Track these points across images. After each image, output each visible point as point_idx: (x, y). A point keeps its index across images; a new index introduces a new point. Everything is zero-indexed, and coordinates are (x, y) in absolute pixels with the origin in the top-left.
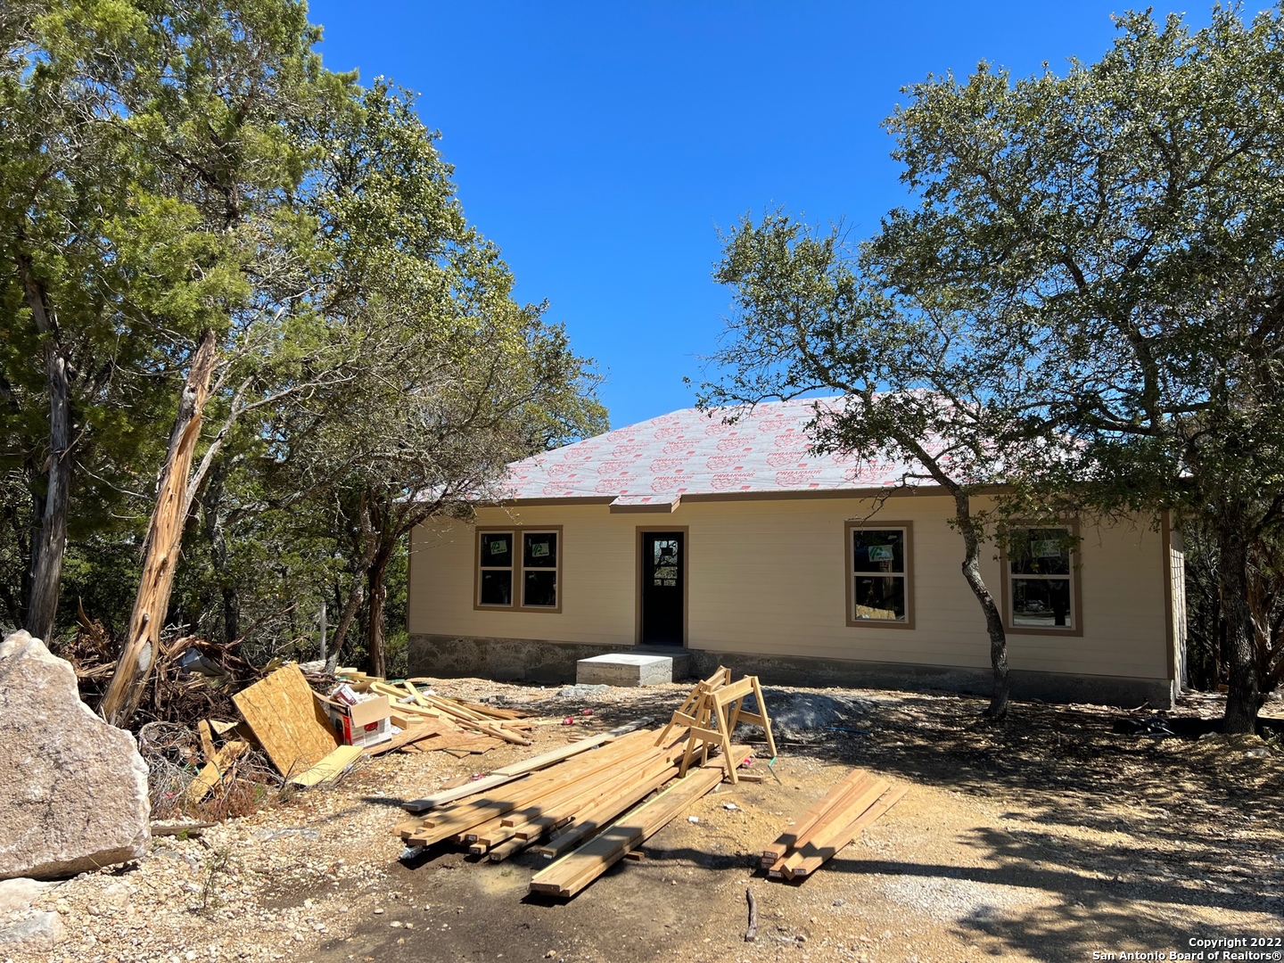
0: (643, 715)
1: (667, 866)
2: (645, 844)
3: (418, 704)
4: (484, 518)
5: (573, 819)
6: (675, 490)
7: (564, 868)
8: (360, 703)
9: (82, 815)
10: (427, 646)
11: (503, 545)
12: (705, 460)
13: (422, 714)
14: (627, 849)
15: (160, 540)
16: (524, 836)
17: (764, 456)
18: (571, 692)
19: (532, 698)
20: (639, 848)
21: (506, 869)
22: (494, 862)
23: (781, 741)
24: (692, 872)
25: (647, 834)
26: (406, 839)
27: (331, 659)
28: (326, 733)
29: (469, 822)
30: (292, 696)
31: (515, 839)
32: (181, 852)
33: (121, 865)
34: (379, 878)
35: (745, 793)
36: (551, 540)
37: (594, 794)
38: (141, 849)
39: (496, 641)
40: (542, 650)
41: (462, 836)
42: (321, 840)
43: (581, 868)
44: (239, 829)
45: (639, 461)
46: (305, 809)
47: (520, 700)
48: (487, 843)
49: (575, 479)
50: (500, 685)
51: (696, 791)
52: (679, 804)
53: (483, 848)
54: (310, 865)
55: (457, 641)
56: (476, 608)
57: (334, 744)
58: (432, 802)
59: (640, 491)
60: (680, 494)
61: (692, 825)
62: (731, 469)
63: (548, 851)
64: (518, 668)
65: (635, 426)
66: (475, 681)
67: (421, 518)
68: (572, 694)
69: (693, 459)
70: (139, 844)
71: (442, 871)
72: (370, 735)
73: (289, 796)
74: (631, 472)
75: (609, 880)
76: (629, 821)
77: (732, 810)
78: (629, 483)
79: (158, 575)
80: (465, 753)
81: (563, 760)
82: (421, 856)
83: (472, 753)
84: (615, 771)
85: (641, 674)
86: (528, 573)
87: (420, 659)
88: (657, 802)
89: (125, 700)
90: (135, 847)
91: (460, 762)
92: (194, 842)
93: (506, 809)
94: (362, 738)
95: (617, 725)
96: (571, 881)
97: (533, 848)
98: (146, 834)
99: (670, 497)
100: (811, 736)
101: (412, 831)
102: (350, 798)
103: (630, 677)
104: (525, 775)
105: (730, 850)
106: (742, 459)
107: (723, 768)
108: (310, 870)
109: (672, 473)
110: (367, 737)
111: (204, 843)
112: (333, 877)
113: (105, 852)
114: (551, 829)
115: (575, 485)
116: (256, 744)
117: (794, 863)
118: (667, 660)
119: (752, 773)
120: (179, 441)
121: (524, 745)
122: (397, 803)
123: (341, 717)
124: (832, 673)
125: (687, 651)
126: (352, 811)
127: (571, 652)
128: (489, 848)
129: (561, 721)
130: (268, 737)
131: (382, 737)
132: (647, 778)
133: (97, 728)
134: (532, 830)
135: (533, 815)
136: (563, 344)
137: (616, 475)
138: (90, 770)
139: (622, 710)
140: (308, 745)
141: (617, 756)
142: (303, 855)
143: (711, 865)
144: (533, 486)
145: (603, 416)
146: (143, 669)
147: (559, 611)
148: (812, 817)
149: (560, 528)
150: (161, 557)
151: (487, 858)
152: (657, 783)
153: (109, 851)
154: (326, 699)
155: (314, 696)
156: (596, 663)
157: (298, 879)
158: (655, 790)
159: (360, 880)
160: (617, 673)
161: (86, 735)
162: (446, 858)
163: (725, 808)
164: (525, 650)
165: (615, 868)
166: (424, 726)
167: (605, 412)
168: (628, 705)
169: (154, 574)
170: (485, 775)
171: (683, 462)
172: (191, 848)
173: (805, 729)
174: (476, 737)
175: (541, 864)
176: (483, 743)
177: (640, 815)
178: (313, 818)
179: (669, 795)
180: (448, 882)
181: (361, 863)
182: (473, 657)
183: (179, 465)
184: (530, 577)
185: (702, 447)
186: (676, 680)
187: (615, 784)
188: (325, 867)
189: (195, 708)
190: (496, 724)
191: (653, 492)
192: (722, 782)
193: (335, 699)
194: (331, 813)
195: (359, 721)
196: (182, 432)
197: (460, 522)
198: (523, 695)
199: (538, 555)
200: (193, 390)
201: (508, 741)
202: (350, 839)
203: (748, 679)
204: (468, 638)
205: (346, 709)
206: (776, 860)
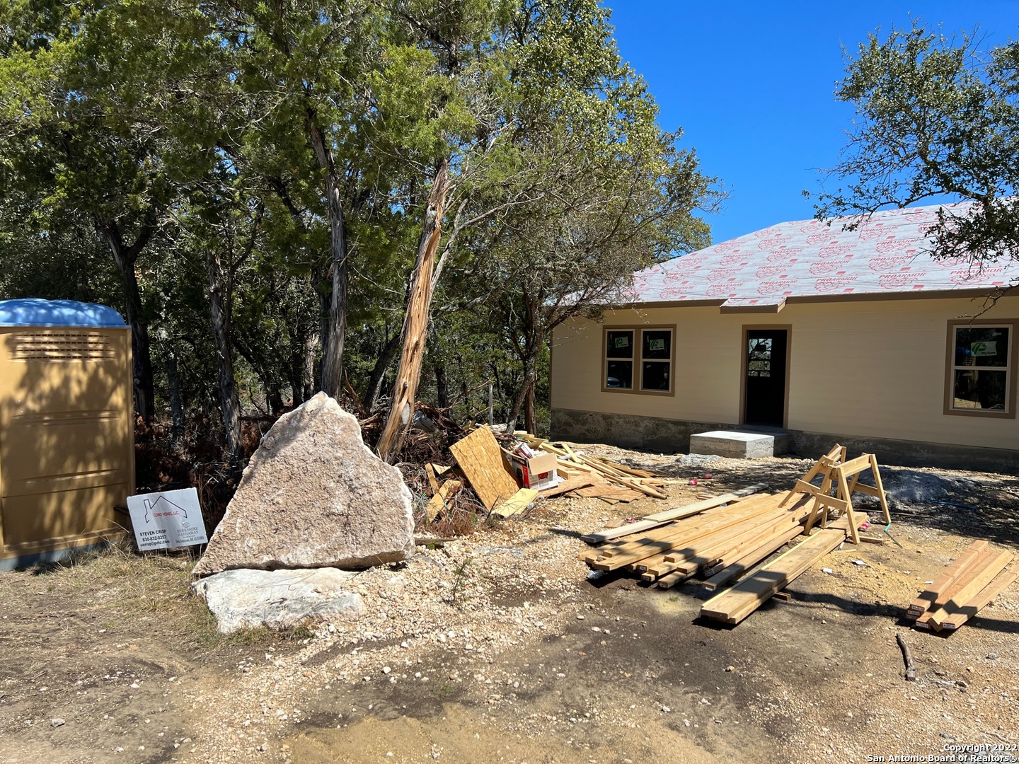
0: (758, 481)
1: (813, 607)
2: (788, 587)
3: (574, 461)
4: (612, 319)
5: (721, 561)
6: (781, 293)
7: (727, 600)
8: (534, 457)
9: (369, 526)
10: (564, 418)
11: (625, 341)
12: (808, 266)
13: (578, 469)
14: (775, 590)
15: (413, 327)
16: (684, 571)
17: (866, 262)
18: (689, 460)
19: (656, 463)
20: (783, 590)
21: (674, 595)
22: (662, 589)
23: (893, 510)
24: (838, 615)
25: (790, 578)
26: (590, 563)
27: (511, 423)
28: (511, 478)
29: (639, 556)
30: (487, 449)
31: (676, 572)
32: (433, 558)
33: (394, 564)
34: (575, 591)
35: (868, 552)
36: (666, 336)
37: (736, 542)
38: (409, 554)
39: (619, 416)
40: (657, 425)
41: (635, 565)
42: (526, 559)
43: (743, 602)
44: (464, 544)
45: (745, 269)
46: (508, 533)
47: (646, 463)
48: (656, 573)
49: (687, 285)
50: (624, 451)
51: (825, 547)
52: (813, 556)
53: (653, 576)
54: (521, 576)
55: (588, 415)
56: (603, 390)
57: (517, 487)
58: (603, 537)
59: (747, 294)
60: (785, 297)
61: (827, 575)
62: (834, 273)
63: (709, 585)
64: (637, 439)
65: (739, 238)
66: (604, 446)
67: (563, 318)
68: (689, 461)
69: (796, 266)
70: (408, 550)
71: (621, 592)
72: (542, 482)
73: (494, 523)
74: (738, 278)
75: (763, 613)
76: (773, 566)
77: (861, 566)
78: (737, 287)
79: (413, 353)
80: (616, 501)
81: (698, 513)
82: (603, 578)
83: (621, 501)
84: (749, 526)
85: (748, 449)
86: (645, 364)
87: (559, 427)
88: (793, 554)
89: (393, 445)
90: (406, 552)
91: (613, 507)
92: (440, 551)
93: (666, 549)
94: (537, 483)
95: (737, 489)
96: (736, 611)
97: (691, 581)
98: (412, 543)
99: (777, 299)
100: (921, 509)
101: (595, 558)
102: (539, 529)
103: (738, 451)
104: (671, 522)
105: (871, 600)
106: (846, 264)
107: (845, 530)
108: (522, 580)
109: (777, 278)
110: (540, 483)
111: (445, 552)
112: (541, 588)
113: (385, 553)
114: (704, 567)
115: (688, 290)
116: (467, 484)
117: (940, 617)
118: (770, 438)
119: (870, 535)
120: (425, 250)
121: (661, 498)
122: (576, 535)
123: (521, 467)
124: (926, 455)
125: (786, 431)
126: (543, 538)
127: (682, 428)
128: (657, 578)
129: (687, 482)
130: (474, 479)
131: (551, 484)
132: (778, 533)
133: (376, 464)
134: (690, 566)
135: (689, 555)
136: (693, 166)
137: (725, 281)
138: (373, 494)
139: (737, 477)
140: (500, 486)
141: (748, 513)
142: (515, 568)
143: (853, 610)
144: (651, 292)
145: (706, 231)
146: (405, 423)
147: (673, 395)
148: (947, 579)
149: (674, 326)
150: (415, 339)
151: (655, 585)
152: (787, 537)
153: (388, 553)
154: (511, 453)
155: (501, 450)
156: (707, 438)
157: (515, 586)
158: (787, 544)
159: (561, 592)
160: (725, 446)
161: (369, 469)
162: (622, 581)
163: (854, 563)
164: (643, 425)
165: (767, 605)
166: (580, 478)
167: (708, 229)
168: (741, 473)
169: (410, 352)
170: (637, 519)
171: (787, 268)
172: (437, 555)
173: (914, 501)
174: (621, 489)
175: (707, 596)
176: (628, 495)
177: (780, 563)
178: (515, 541)
179: (801, 549)
180: (628, 601)
181: (560, 579)
182: (601, 428)
183: (425, 268)
184: (648, 367)
185: (804, 255)
186: (776, 455)
187: (751, 536)
188: (533, 579)
189: (422, 454)
190: (637, 481)
191: (760, 295)
192: (845, 541)
193: (517, 453)
194: (528, 538)
195: (535, 470)
196: (427, 242)
197: (592, 321)
198: (647, 459)
199: (655, 349)
200: (434, 209)
201: (648, 495)
202: (546, 560)
203: (866, 456)
204: (597, 414)
205: (525, 461)
206: (921, 613)
